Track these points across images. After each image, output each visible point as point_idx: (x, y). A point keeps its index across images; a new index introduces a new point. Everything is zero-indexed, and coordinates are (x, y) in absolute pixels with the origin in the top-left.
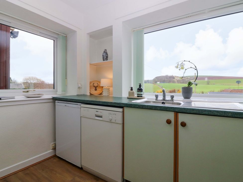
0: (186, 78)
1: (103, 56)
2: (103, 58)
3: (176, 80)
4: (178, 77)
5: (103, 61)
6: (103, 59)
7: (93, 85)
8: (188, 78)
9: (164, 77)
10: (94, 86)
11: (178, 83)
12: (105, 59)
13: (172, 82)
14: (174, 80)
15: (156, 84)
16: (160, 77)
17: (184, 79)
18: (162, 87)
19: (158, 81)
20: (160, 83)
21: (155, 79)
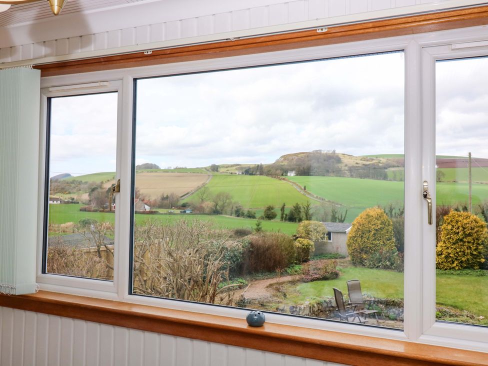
0: (374, 161)
3: (346, 165)
4: (351, 156)
8: (379, 163)
9: (308, 156)
11: (352, 176)
13: (333, 172)
14: (340, 167)
15: (284, 179)
16: (296, 158)
17: (369, 164)
18: (305, 189)
19: (292, 170)
20: (297, 175)
21: (282, 162)
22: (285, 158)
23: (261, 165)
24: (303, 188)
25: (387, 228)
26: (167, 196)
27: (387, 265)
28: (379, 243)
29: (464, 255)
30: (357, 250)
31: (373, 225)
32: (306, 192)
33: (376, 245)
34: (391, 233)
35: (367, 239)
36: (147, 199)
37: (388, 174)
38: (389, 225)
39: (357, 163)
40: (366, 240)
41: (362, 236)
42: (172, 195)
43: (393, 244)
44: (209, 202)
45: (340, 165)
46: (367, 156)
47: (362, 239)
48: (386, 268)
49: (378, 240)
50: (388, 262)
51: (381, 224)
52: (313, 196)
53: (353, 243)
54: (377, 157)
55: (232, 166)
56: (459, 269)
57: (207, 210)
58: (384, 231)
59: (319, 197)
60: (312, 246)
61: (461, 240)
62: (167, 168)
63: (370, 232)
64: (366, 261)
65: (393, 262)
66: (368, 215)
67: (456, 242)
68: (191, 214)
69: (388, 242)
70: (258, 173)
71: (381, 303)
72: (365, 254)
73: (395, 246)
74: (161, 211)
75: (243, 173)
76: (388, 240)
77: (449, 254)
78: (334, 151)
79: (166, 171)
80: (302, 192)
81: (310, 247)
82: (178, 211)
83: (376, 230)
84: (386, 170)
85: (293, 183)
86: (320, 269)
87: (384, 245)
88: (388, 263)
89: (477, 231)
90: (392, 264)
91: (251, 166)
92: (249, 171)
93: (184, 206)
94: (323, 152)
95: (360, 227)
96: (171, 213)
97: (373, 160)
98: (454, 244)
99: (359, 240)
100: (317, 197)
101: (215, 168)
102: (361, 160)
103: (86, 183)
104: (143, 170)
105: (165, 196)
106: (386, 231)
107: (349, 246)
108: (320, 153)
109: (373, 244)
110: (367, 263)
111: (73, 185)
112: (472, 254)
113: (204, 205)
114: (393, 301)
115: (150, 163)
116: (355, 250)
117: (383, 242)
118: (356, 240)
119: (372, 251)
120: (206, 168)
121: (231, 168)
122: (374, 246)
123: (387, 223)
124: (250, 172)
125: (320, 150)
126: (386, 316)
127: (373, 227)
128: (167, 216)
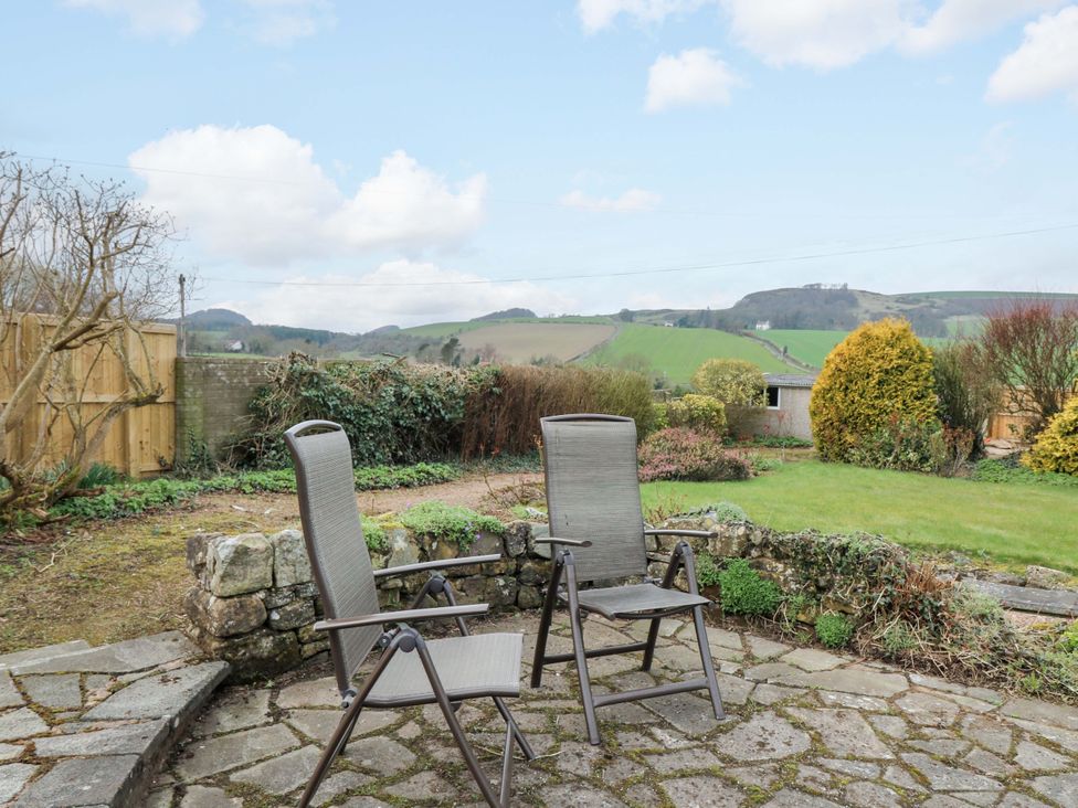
0: (923, 304)
3: (867, 312)
4: (876, 296)
8: (932, 306)
9: (795, 296)
13: (842, 323)
14: (855, 315)
15: (747, 335)
16: (773, 299)
17: (914, 309)
18: (785, 351)
19: (764, 320)
20: (773, 328)
21: (747, 306)
22: (753, 299)
23: (710, 311)
24: (782, 349)
25: (916, 366)
26: (542, 359)
27: (910, 462)
28: (893, 406)
30: (832, 424)
31: (877, 359)
32: (787, 357)
33: (883, 411)
34: (926, 379)
35: (861, 396)
37: (949, 327)
38: (921, 361)
39: (888, 308)
40: (857, 398)
41: (847, 388)
42: (549, 357)
43: (931, 410)
45: (854, 312)
46: (909, 295)
47: (846, 395)
48: (907, 467)
49: (890, 398)
50: (911, 454)
51: (900, 357)
52: (800, 364)
53: (825, 406)
54: (928, 296)
55: (657, 312)
58: (909, 375)
59: (811, 365)
60: (718, 411)
62: (547, 315)
63: (868, 377)
64: (853, 451)
65: (927, 454)
66: (867, 337)
69: (917, 403)
70: (703, 324)
71: (779, 557)
72: (851, 433)
73: (937, 414)
75: (675, 325)
76: (917, 398)
78: (845, 285)
79: (546, 321)
80: (781, 357)
81: (714, 413)
83: (887, 372)
84: (945, 321)
85: (765, 341)
86: (685, 449)
87: (907, 409)
88: (913, 456)
90: (924, 459)
91: (692, 313)
92: (685, 320)
94: (823, 287)
95: (842, 367)
97: (919, 301)
99: (839, 397)
100: (807, 366)
101: (627, 316)
102: (897, 301)
103: (417, 338)
104: (509, 320)
105: (537, 360)
106: (913, 376)
107: (814, 414)
108: (819, 290)
109: (875, 408)
110: (856, 454)
111: (398, 342)
114: (844, 550)
115: (521, 307)
116: (826, 425)
117: (904, 403)
118: (832, 399)
119: (871, 425)
120: (611, 316)
121: (656, 317)
122: (877, 412)
123: (918, 354)
124: (689, 323)
125: (819, 285)
126: (797, 624)
127: (877, 364)
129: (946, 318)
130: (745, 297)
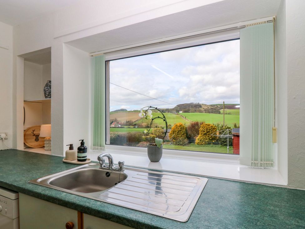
0: (215, 107)
1: (45, 90)
2: (45, 93)
3: (204, 108)
4: (206, 105)
5: (46, 98)
6: (45, 96)
7: (33, 133)
9: (188, 105)
10: (34, 135)
11: (206, 112)
12: (48, 96)
13: (198, 111)
14: (201, 109)
15: (177, 114)
16: (183, 106)
17: (213, 108)
19: (181, 111)
20: (183, 112)
22: (178, 106)
23: (168, 109)
24: (185, 117)
26: (129, 121)
29: (206, 140)
31: (177, 129)
32: (186, 119)
34: (184, 132)
36: (120, 122)
37: (221, 111)
39: (208, 108)
41: (173, 133)
42: (130, 121)
44: (145, 123)
48: (181, 145)
49: (179, 135)
50: (181, 143)
53: (171, 136)
54: (216, 105)
56: (205, 145)
57: (144, 126)
61: (206, 134)
63: (176, 132)
64: (174, 143)
67: (204, 134)
68: (138, 128)
69: (183, 135)
70: (167, 112)
72: (174, 140)
74: (126, 127)
77: (201, 139)
78: (199, 103)
80: (184, 119)
82: (132, 127)
83: (179, 131)
85: (181, 115)
89: (212, 130)
90: (183, 143)
91: (164, 109)
93: (135, 125)
95: (173, 130)
96: (129, 128)
97: (215, 106)
98: (203, 135)
100: (190, 121)
102: (210, 106)
104: (121, 112)
109: (177, 136)
112: (209, 139)
113: (143, 124)
119: (177, 139)
121: (156, 110)
124: (163, 112)
128: (128, 129)
129: (220, 109)
130: (177, 106)
